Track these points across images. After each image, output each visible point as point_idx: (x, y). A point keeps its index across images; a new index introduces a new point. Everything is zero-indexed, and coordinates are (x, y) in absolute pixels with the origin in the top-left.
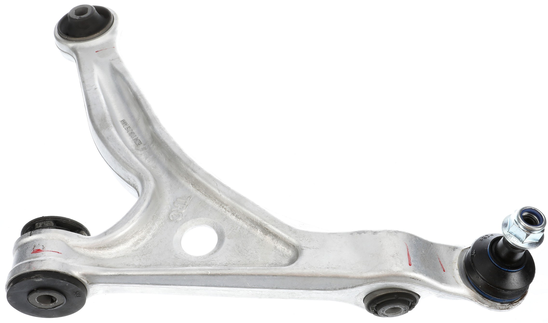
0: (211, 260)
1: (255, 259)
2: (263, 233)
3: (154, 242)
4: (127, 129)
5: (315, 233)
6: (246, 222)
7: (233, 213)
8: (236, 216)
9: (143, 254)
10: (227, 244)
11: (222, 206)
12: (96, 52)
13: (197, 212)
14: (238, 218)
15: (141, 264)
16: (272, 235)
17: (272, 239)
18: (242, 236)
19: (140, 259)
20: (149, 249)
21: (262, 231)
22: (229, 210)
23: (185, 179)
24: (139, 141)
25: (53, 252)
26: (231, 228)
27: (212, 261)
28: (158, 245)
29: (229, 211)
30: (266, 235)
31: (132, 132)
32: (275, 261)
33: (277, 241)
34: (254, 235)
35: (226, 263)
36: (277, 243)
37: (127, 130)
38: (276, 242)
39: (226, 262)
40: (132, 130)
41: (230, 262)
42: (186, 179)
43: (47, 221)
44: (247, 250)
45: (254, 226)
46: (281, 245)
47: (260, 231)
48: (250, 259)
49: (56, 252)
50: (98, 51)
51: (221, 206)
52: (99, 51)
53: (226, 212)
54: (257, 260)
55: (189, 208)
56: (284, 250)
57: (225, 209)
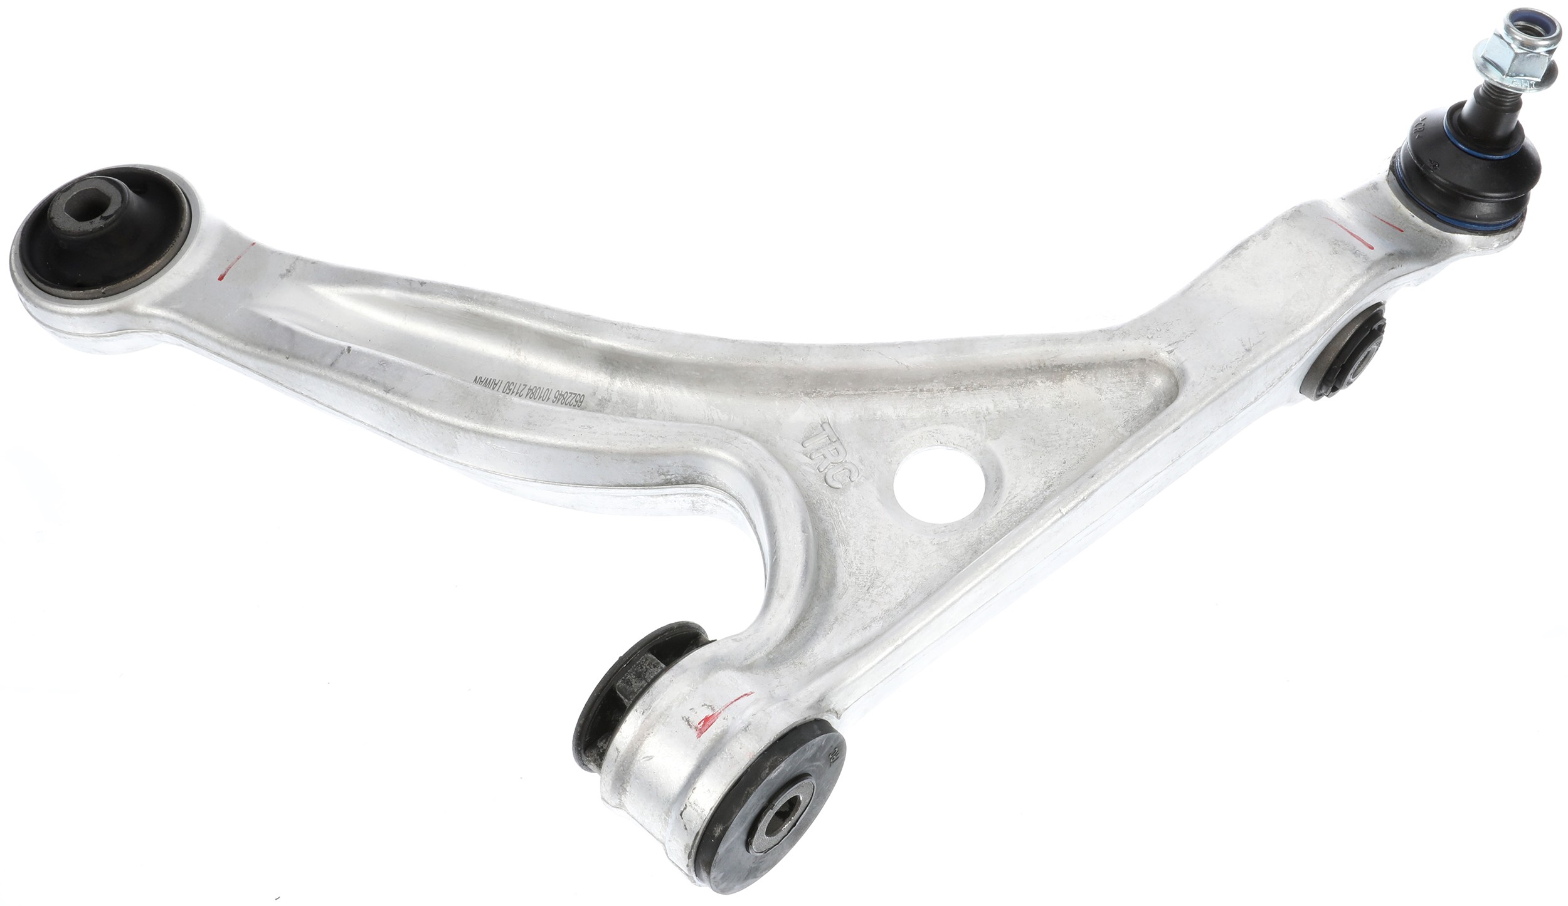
0: (1010, 498)
1: (1089, 437)
2: (1052, 383)
3: (858, 551)
4: (510, 390)
5: (1161, 309)
6: (999, 386)
7: (955, 389)
8: (966, 388)
9: (866, 588)
10: (1006, 450)
11: (918, 391)
12: (221, 278)
13: (875, 439)
14: (975, 389)
15: (886, 608)
16: (1076, 373)
17: (1082, 379)
18: (1015, 416)
19: (873, 601)
20: (865, 571)
21: (1047, 380)
22: (941, 386)
23: (780, 394)
24: (569, 395)
25: (737, 699)
26: (977, 417)
27: (1015, 500)
28: (873, 550)
29: (942, 390)
30: (1061, 380)
31: (529, 389)
32: (1127, 414)
33: (1095, 377)
34: (1035, 398)
35: (1045, 483)
36: (1097, 380)
37: (513, 392)
38: (1094, 379)
39: (1043, 482)
40: (526, 385)
41: (1049, 475)
42: (782, 393)
43: (637, 660)
44: (1053, 433)
45: (1023, 381)
46: (1109, 379)
47: (1042, 382)
48: (1078, 442)
49: (742, 697)
50: (224, 275)
51: (914, 391)
52: (223, 273)
53: (935, 395)
54: (1092, 436)
55: (848, 443)
56: (1123, 383)
57: (928, 391)
